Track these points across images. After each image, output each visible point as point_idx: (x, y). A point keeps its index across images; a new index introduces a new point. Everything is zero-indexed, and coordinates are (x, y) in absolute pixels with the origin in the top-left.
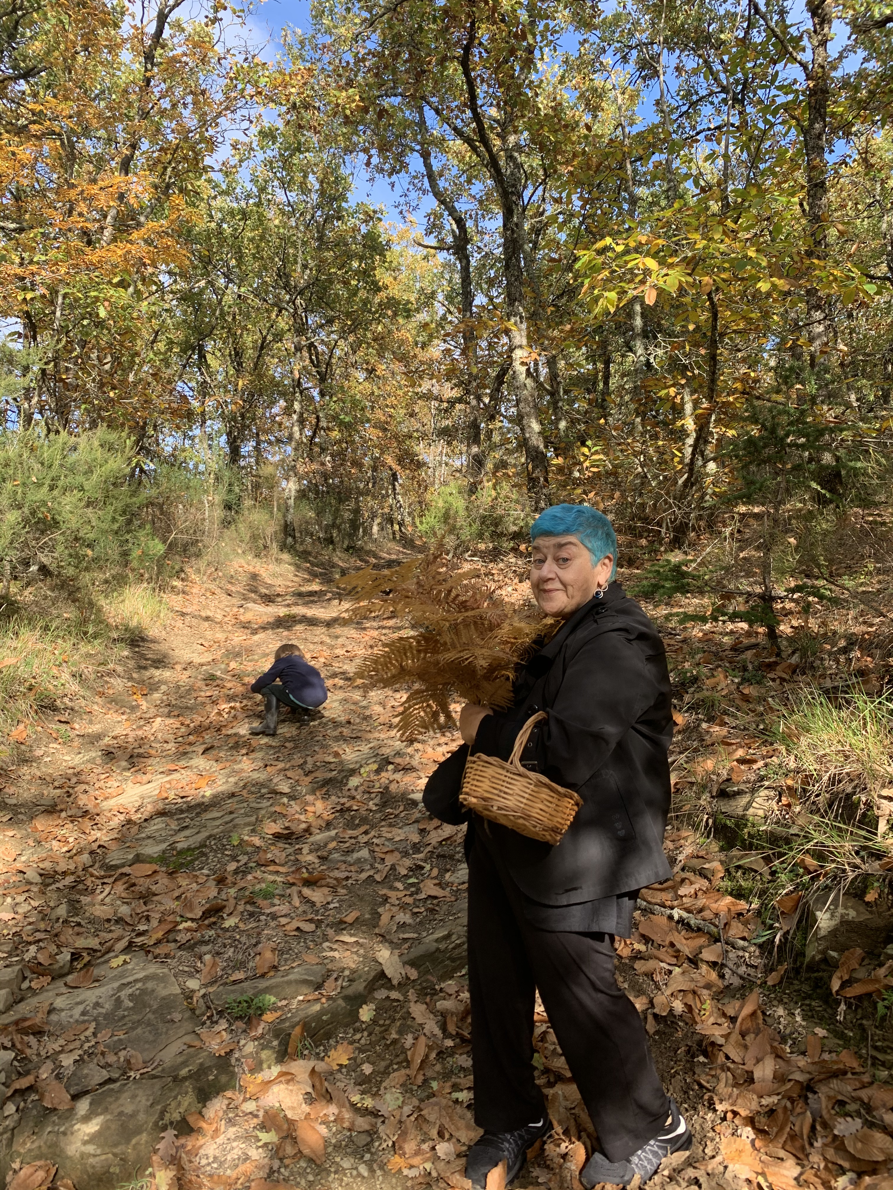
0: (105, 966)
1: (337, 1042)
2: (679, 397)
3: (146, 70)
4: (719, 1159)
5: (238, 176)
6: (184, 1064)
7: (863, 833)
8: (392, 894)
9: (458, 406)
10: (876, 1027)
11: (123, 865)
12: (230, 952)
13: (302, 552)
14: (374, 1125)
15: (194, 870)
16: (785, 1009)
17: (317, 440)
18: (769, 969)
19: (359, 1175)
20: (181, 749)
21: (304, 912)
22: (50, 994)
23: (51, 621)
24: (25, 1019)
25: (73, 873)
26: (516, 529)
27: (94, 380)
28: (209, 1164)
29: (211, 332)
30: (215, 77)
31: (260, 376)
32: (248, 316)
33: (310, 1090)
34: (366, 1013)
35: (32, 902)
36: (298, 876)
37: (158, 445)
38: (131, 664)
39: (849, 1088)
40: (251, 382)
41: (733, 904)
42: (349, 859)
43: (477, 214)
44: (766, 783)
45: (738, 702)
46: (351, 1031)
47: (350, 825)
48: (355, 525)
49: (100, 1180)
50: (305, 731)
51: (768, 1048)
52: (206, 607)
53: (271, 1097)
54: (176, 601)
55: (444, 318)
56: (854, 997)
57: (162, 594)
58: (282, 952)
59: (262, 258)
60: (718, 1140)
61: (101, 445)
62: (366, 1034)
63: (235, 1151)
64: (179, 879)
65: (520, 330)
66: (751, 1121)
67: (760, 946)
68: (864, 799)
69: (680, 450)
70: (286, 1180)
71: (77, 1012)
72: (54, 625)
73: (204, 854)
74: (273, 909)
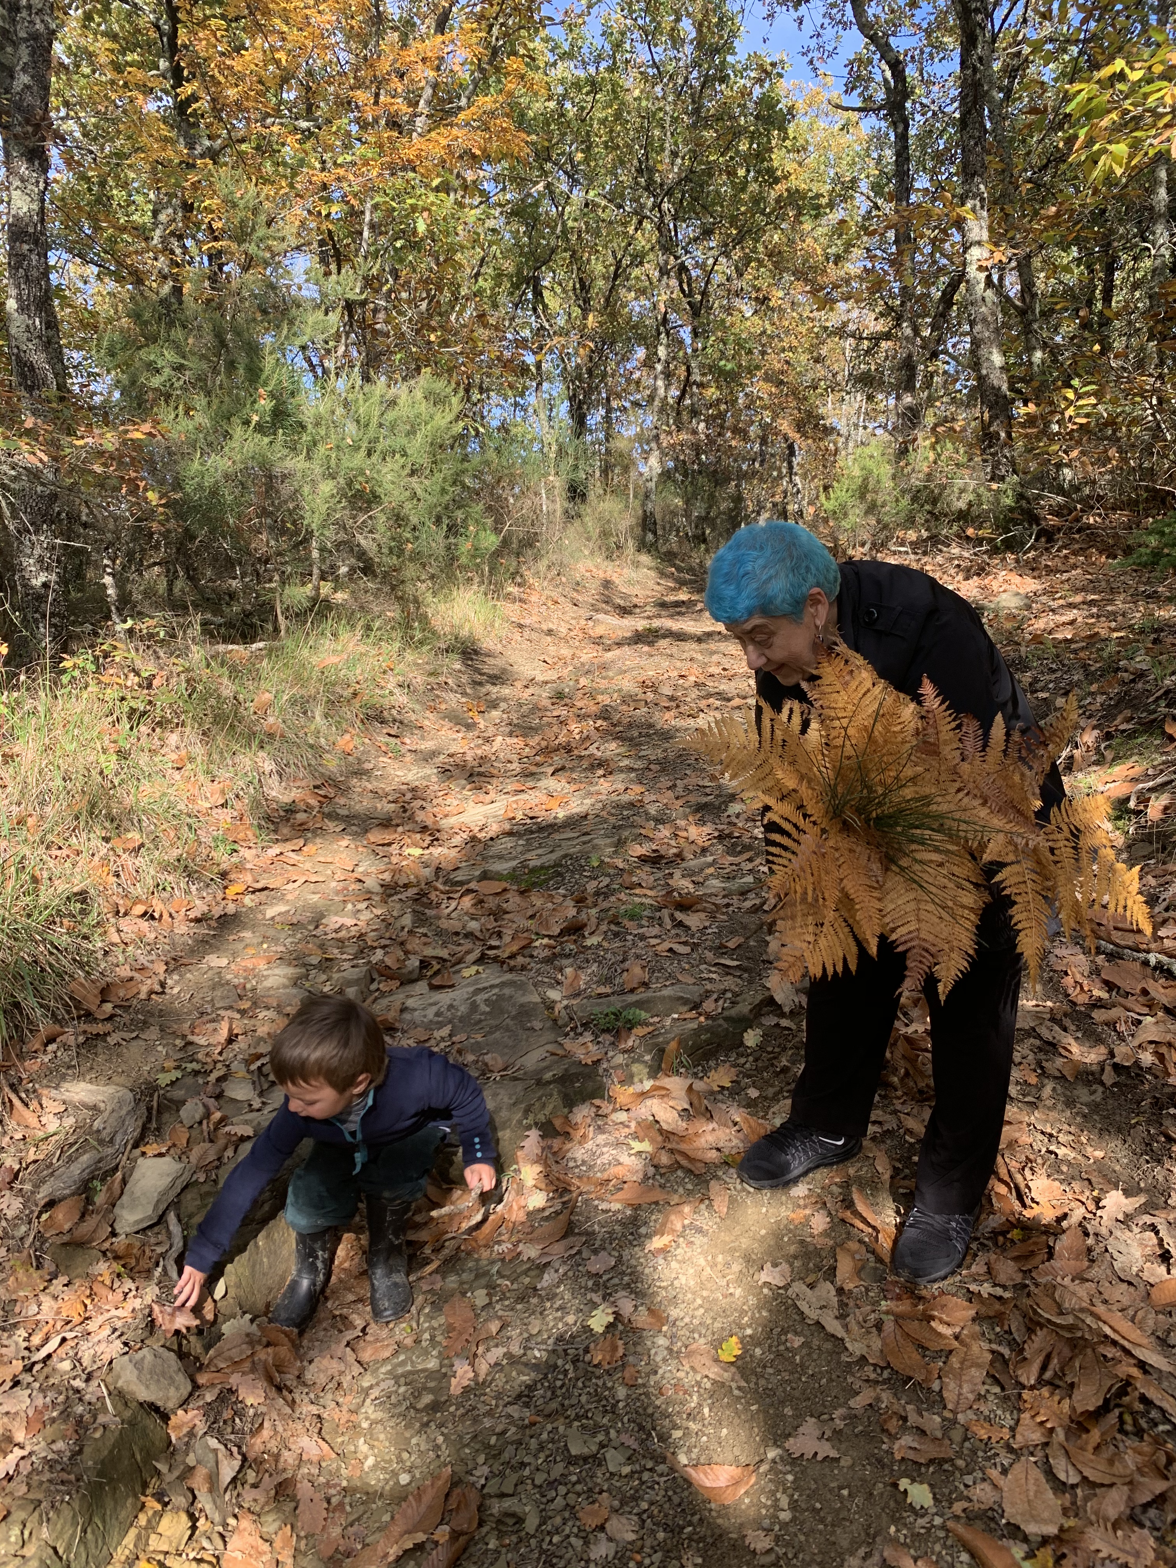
0: (459, 974)
1: (718, 1064)
5: (585, 29)
6: (548, 1068)
9: (884, 345)
11: (469, 882)
12: (594, 967)
13: (665, 554)
15: (548, 889)
17: (687, 401)
20: (527, 770)
21: (678, 935)
22: (402, 995)
23: (373, 620)
25: (415, 886)
26: (961, 505)
27: (411, 321)
28: (577, 1166)
29: (550, 259)
31: (613, 316)
32: (597, 234)
33: (687, 1106)
34: (751, 1038)
35: (374, 910)
36: (669, 900)
38: (464, 679)
40: (601, 324)
42: (730, 886)
43: (922, 54)
46: (735, 1054)
47: (732, 851)
48: (735, 518)
52: (547, 619)
53: (644, 1110)
54: (512, 610)
57: (495, 601)
58: (652, 971)
59: (618, 147)
61: (426, 397)
62: (751, 1059)
63: (606, 1156)
64: (532, 898)
65: (979, 219)
70: (662, 1186)
71: (431, 1013)
72: (377, 624)
73: (560, 874)
74: (641, 931)
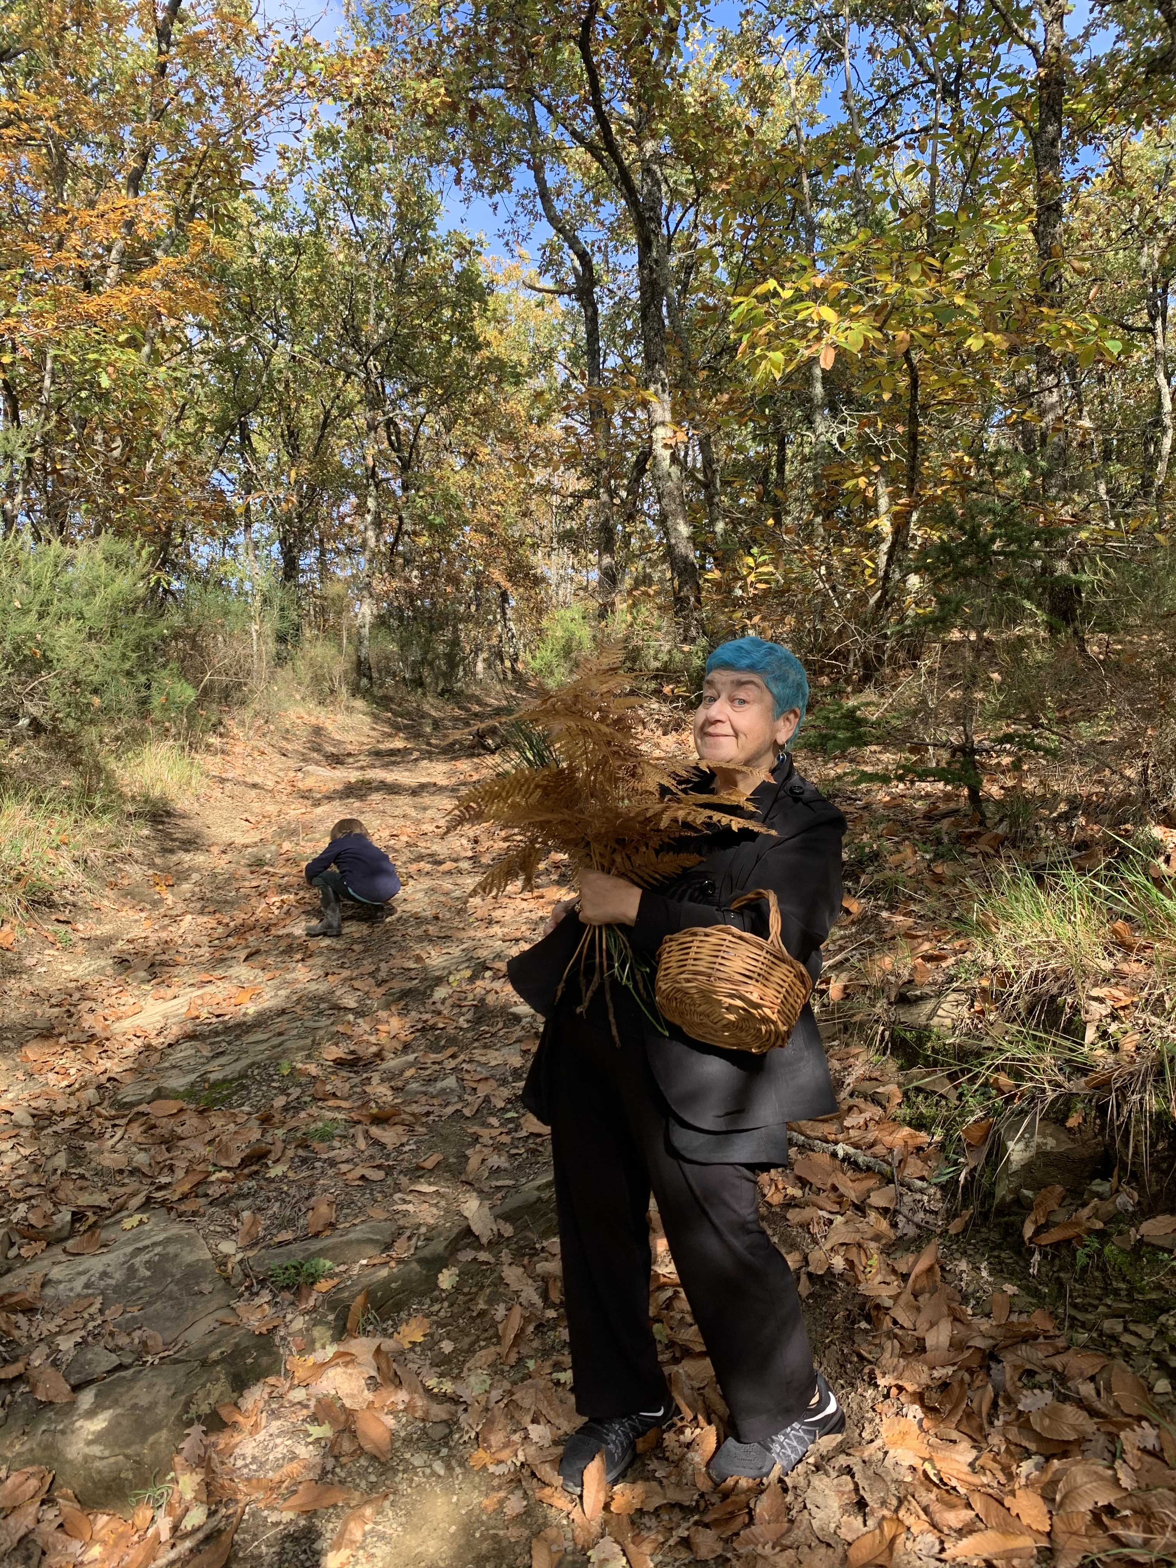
0: (117, 1228)
1: (410, 1315)
2: (871, 489)
3: (160, 53)
4: (878, 1443)
5: (288, 194)
6: (215, 1344)
7: (1068, 1044)
8: (485, 1132)
10: (1076, 1281)
11: (139, 1103)
12: (276, 1207)
13: (381, 698)
14: (453, 1414)
15: (231, 1106)
16: (968, 1262)
17: (400, 548)
18: (951, 1215)
19: (434, 1473)
20: (217, 955)
21: (372, 1157)
22: (45, 1262)
23: (44, 791)
24: (11, 1294)
25: (74, 1114)
26: (657, 664)
27: (97, 472)
28: (246, 1466)
29: (256, 405)
30: (255, 61)
31: (323, 464)
32: (305, 383)
33: (374, 1373)
34: (446, 1279)
35: (21, 1150)
36: (364, 1112)
37: (189, 556)
38: (153, 846)
39: (1040, 1355)
40: (311, 472)
41: (912, 1136)
42: (431, 1089)
43: (606, 246)
44: (955, 985)
45: (927, 883)
46: (428, 1301)
47: (434, 1047)
48: (452, 661)
49: (109, 1488)
50: (379, 930)
51: (945, 1310)
52: (252, 771)
53: (325, 1383)
54: (213, 764)
55: (566, 385)
56: (1051, 1245)
57: (193, 754)
58: (340, 1207)
59: (322, 306)
60: (877, 1420)
61: (106, 559)
62: (446, 1304)
63: (279, 1449)
64: (212, 1119)
65: (662, 402)
66: (919, 1398)
67: (943, 1187)
68: (1070, 1000)
69: (872, 559)
70: (342, 1482)
71: (79, 1284)
72: (49, 795)
73: (244, 1087)
74: (332, 1154)
